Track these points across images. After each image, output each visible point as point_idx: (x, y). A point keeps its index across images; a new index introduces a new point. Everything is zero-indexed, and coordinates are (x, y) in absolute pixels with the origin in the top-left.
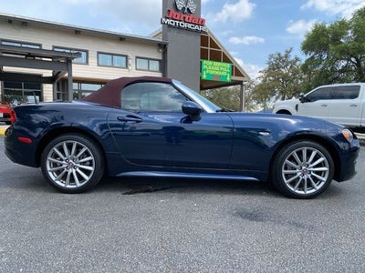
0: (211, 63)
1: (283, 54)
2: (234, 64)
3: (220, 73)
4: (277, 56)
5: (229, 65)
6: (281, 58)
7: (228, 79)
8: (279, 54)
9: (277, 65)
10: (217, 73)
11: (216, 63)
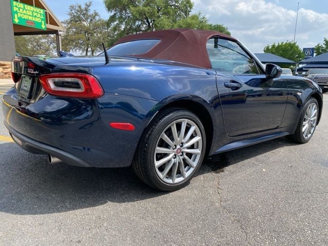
0: (21, 5)
1: (83, 7)
2: (48, 11)
3: (34, 19)
4: (77, 8)
5: (42, 11)
6: (82, 11)
7: (43, 27)
8: (80, 7)
9: (79, 17)
10: (30, 18)
11: (27, 7)
